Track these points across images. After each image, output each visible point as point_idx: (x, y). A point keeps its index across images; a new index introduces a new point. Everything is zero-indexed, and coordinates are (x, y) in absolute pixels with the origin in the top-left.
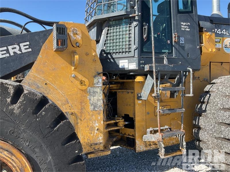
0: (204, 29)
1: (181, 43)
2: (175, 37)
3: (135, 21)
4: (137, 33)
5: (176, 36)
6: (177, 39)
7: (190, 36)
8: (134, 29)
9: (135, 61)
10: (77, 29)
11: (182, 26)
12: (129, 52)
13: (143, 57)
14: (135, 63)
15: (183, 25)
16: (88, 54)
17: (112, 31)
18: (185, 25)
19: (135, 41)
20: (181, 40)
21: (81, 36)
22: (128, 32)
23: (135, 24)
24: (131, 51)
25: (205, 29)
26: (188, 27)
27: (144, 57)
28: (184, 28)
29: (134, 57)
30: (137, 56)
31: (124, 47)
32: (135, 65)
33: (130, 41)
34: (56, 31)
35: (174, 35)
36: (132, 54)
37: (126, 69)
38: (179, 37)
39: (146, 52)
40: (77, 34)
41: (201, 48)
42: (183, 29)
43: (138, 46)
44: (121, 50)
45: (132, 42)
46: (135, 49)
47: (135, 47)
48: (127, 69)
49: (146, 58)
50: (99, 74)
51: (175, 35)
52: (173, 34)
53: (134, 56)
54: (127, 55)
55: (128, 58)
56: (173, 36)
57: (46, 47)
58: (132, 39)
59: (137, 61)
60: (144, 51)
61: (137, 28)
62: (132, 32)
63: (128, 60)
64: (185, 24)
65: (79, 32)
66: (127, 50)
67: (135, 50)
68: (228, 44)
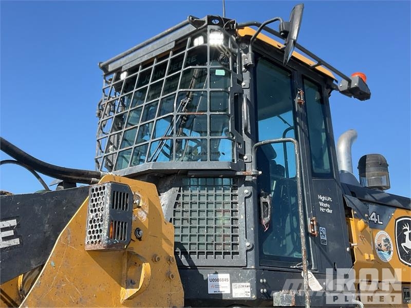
0: (353, 212)
1: (321, 238)
2: (313, 225)
3: (247, 184)
4: (252, 212)
5: (315, 223)
6: (317, 231)
7: (334, 225)
8: (244, 203)
9: (249, 277)
10: (140, 196)
11: (321, 204)
12: (234, 253)
13: (263, 270)
14: (249, 284)
15: (321, 201)
17: (187, 199)
18: (325, 202)
19: (244, 226)
20: (321, 233)
21: (147, 212)
22: (228, 207)
23: (246, 191)
24: (237, 253)
25: (355, 212)
26: (329, 206)
27: (266, 269)
28: (324, 207)
29: (245, 267)
30: (253, 267)
31: (219, 240)
32: (249, 289)
33: (235, 228)
34: (111, 199)
35: (311, 221)
36: (240, 259)
37: (223, 298)
38: (318, 225)
39: (270, 257)
40: (139, 207)
41: (352, 250)
42: (322, 209)
43: (255, 243)
44: (211, 248)
45: (241, 232)
46: (249, 248)
47: (248, 244)
48: (229, 298)
49: (269, 270)
51: (313, 221)
52: (309, 220)
53: (246, 266)
54: (228, 261)
55: (231, 270)
56: (309, 223)
57: (69, 239)
58: (241, 224)
59: (254, 278)
60: (265, 253)
61: (250, 201)
62: (240, 207)
63: (231, 275)
64: (323, 198)
65: (144, 201)
66: (229, 248)
67: (247, 251)
68: (383, 243)
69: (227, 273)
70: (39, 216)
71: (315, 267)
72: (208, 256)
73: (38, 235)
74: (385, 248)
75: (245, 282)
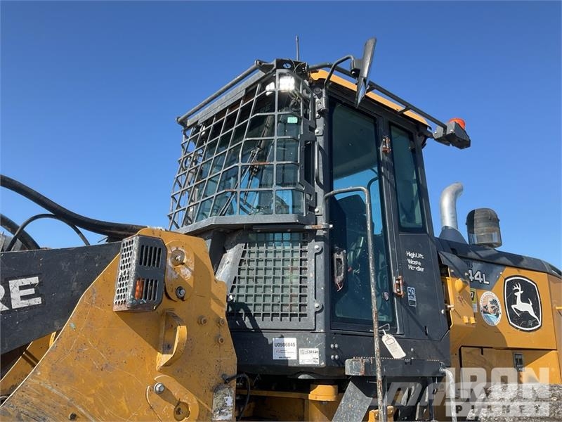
0: (450, 271)
1: (409, 299)
2: (399, 284)
3: (318, 239)
4: (323, 270)
5: (401, 282)
6: (404, 291)
7: (426, 285)
8: (313, 260)
9: (318, 341)
10: (183, 251)
11: (410, 261)
12: (301, 315)
13: (335, 334)
14: (317, 350)
15: (410, 258)
16: (205, 321)
18: (415, 259)
19: (314, 285)
20: (409, 294)
21: (192, 269)
22: (297, 264)
23: (316, 247)
24: (305, 315)
25: (452, 271)
26: (419, 263)
27: (338, 334)
28: (413, 265)
29: (313, 331)
30: (322, 331)
31: (287, 301)
32: (317, 356)
33: (304, 287)
35: (396, 280)
36: (308, 322)
37: (289, 365)
38: (405, 285)
39: (343, 320)
40: (183, 264)
41: (447, 312)
42: (412, 268)
43: (325, 304)
44: (277, 310)
45: (310, 292)
46: (318, 310)
47: (317, 305)
48: (295, 365)
49: (342, 334)
50: (227, 381)
51: (399, 280)
52: (394, 278)
53: (315, 329)
54: (295, 323)
55: (298, 333)
56: (395, 282)
57: (94, 298)
58: (310, 283)
59: (323, 343)
60: (338, 315)
61: (321, 258)
62: (310, 265)
63: (298, 339)
64: (413, 255)
65: (188, 257)
66: (296, 310)
67: (316, 313)
68: (489, 305)
69: (293, 337)
70: (65, 274)
71: (400, 331)
72: (274, 318)
73: (63, 294)
74: (492, 310)
75: (313, 347)
